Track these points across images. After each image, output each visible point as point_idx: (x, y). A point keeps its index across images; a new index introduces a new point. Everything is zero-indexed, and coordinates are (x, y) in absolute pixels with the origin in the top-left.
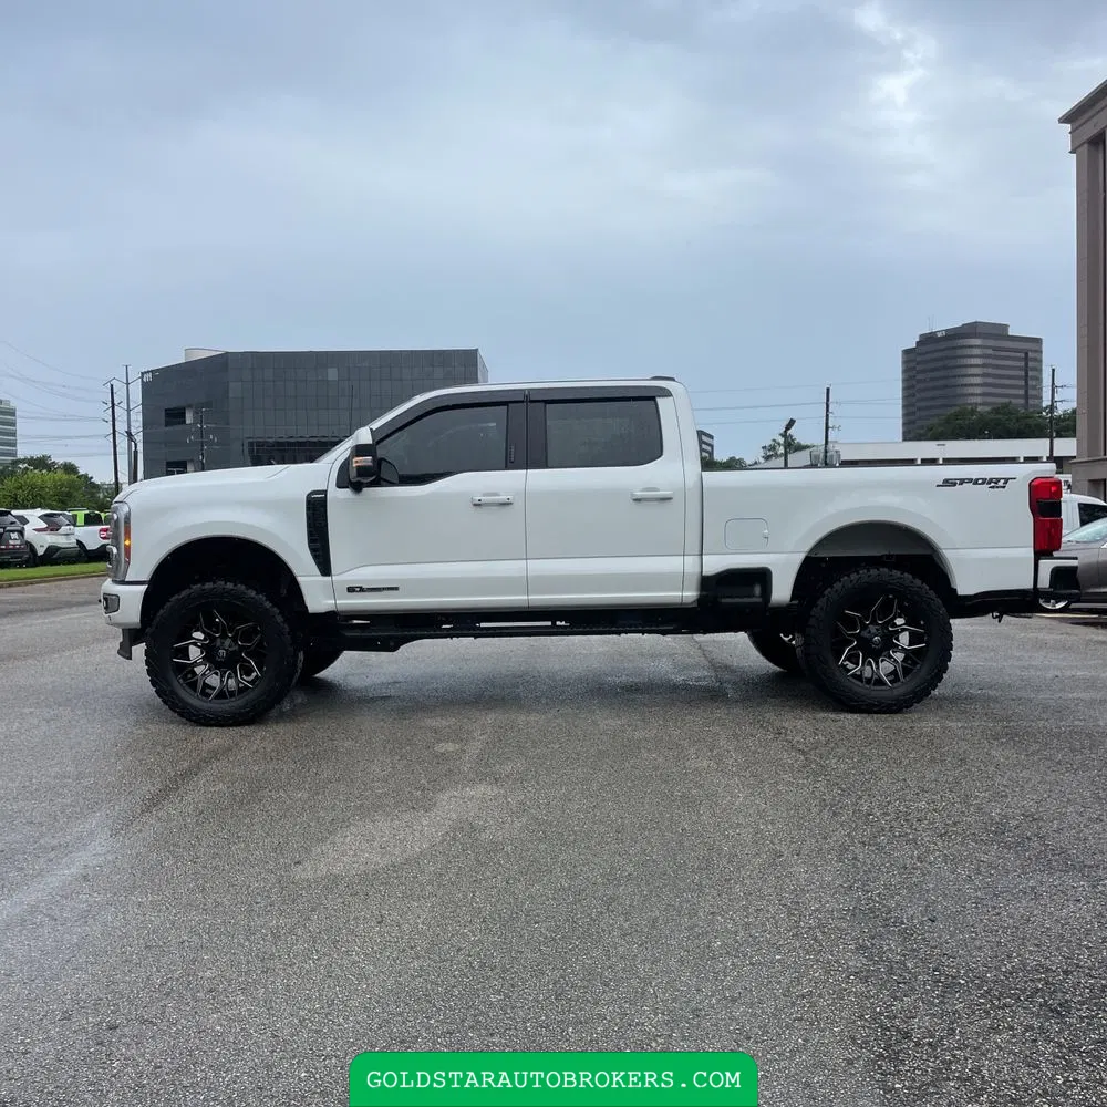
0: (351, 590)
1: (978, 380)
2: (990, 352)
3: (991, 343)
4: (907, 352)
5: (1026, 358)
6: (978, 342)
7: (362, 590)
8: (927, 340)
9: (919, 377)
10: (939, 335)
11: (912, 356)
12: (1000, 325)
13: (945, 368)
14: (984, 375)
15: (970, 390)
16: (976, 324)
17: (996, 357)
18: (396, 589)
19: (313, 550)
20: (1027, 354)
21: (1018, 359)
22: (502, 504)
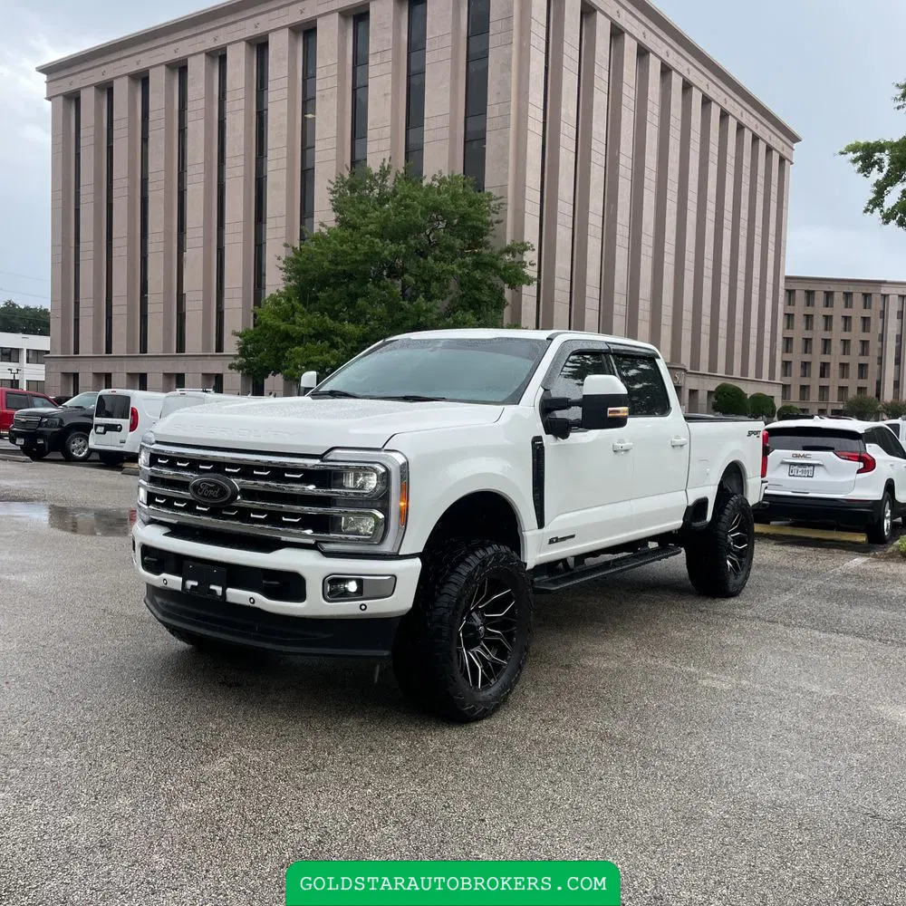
0: (551, 542)
7: (557, 540)
18: (573, 536)
19: (535, 501)
22: (626, 451)
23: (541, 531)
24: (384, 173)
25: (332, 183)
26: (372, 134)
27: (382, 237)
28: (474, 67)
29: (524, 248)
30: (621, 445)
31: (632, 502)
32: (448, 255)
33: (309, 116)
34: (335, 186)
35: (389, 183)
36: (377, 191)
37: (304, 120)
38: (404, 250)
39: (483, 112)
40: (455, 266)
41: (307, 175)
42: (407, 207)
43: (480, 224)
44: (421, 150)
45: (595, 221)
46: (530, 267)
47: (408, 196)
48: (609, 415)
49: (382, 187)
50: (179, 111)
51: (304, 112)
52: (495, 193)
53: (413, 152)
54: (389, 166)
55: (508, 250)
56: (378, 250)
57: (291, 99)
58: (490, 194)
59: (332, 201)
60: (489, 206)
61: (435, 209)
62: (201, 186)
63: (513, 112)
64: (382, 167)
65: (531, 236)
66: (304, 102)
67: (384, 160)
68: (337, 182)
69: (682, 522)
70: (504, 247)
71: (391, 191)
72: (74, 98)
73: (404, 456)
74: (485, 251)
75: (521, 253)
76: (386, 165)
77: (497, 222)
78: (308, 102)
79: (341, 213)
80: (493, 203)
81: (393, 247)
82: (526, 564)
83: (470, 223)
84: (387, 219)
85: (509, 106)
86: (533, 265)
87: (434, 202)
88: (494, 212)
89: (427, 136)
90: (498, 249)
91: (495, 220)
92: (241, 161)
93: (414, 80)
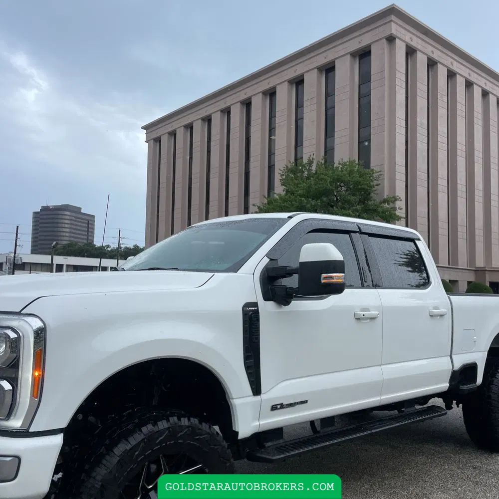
0: (274, 408)
1: (67, 230)
2: (73, 218)
3: (74, 214)
4: (35, 213)
5: (88, 224)
6: (68, 213)
7: (282, 406)
8: (45, 209)
9: (41, 225)
10: (51, 208)
11: (38, 216)
12: (78, 207)
13: (53, 223)
14: (70, 228)
15: (65, 234)
16: (68, 205)
17: (75, 221)
18: (305, 402)
19: (248, 368)
20: (88, 221)
21: (85, 223)
22: (373, 318)
23: (258, 398)
24: (310, 163)
25: (281, 170)
26: (305, 143)
27: (307, 197)
28: (363, 101)
29: (395, 199)
30: (363, 313)
31: (383, 367)
32: (346, 206)
33: (273, 137)
34: (283, 172)
35: (314, 168)
36: (306, 173)
37: (270, 140)
38: (319, 204)
39: (368, 125)
40: (350, 211)
41: (271, 168)
42: (322, 179)
43: (366, 187)
44: (333, 149)
45: (442, 183)
46: (399, 211)
47: (323, 174)
48: (323, 281)
49: (309, 170)
50: (208, 141)
51: (270, 135)
52: (376, 169)
53: (329, 151)
54: (313, 159)
55: (385, 201)
56: (304, 204)
57: (263, 129)
58: (373, 170)
59: (281, 180)
60: (373, 176)
61: (338, 180)
62: (217, 179)
63: (386, 123)
64: (309, 160)
65: (400, 192)
66: (270, 131)
67: (310, 155)
68: (284, 170)
69: (448, 385)
70: (382, 200)
71: (314, 172)
72: (158, 140)
73: (42, 320)
74: (370, 203)
75: (394, 202)
76: (311, 158)
77: (377, 185)
78: (272, 131)
79: (285, 186)
80: (375, 175)
81: (313, 202)
82: (237, 433)
83: (360, 187)
84: (310, 187)
85: (384, 120)
86: (401, 209)
87: (338, 175)
88: (375, 180)
89: (337, 141)
90: (378, 200)
91: (375, 184)
92: (237, 165)
93: (329, 112)
